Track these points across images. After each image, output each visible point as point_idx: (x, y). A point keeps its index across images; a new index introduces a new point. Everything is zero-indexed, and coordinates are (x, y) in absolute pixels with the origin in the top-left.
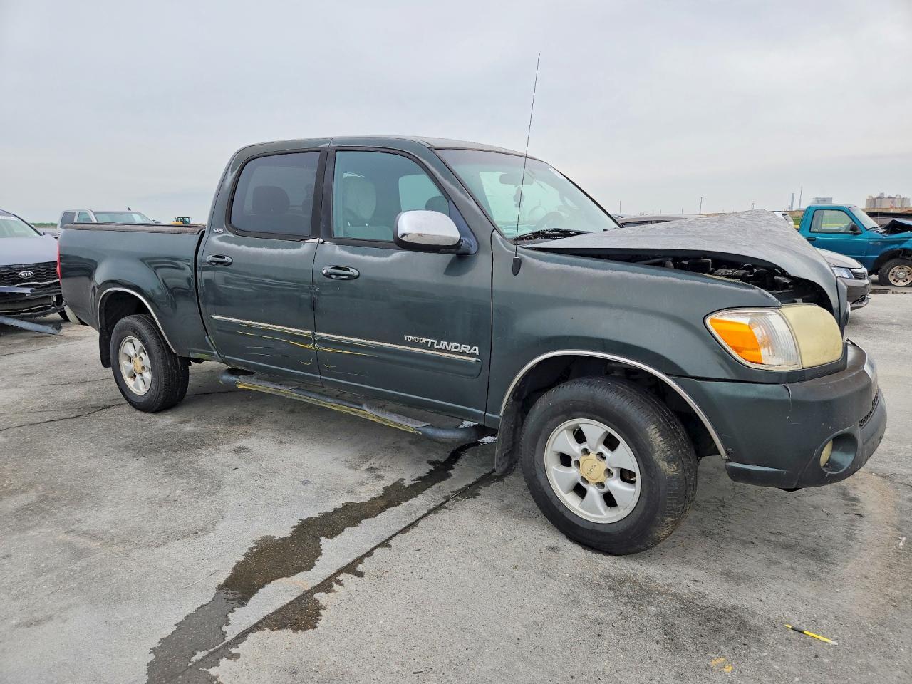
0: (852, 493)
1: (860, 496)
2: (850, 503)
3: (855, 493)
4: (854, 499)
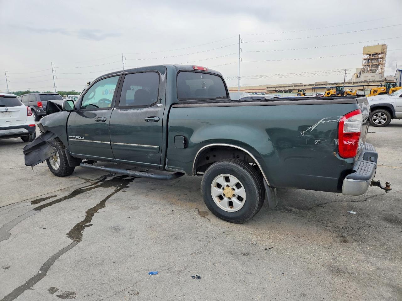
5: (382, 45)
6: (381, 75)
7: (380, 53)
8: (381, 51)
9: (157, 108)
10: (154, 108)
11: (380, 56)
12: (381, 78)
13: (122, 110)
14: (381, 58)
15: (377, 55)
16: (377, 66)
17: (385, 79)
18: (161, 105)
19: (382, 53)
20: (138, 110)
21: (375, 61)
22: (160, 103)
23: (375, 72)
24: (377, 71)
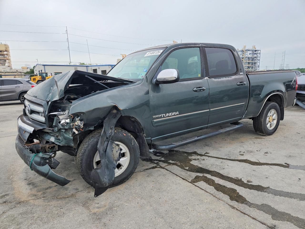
0: (31, 187)
1: (27, 187)
2: (30, 182)
3: (30, 187)
4: (29, 184)
5: (5, 45)
6: (9, 68)
7: (5, 51)
8: (5, 49)
9: (240, 76)
10: (238, 76)
11: (5, 53)
12: (11, 70)
13: (216, 79)
14: (7, 55)
15: (2, 52)
16: (5, 61)
17: (17, 71)
18: (242, 73)
19: (6, 51)
20: (229, 78)
21: (2, 57)
22: (241, 72)
23: (4, 65)
24: (6, 64)
